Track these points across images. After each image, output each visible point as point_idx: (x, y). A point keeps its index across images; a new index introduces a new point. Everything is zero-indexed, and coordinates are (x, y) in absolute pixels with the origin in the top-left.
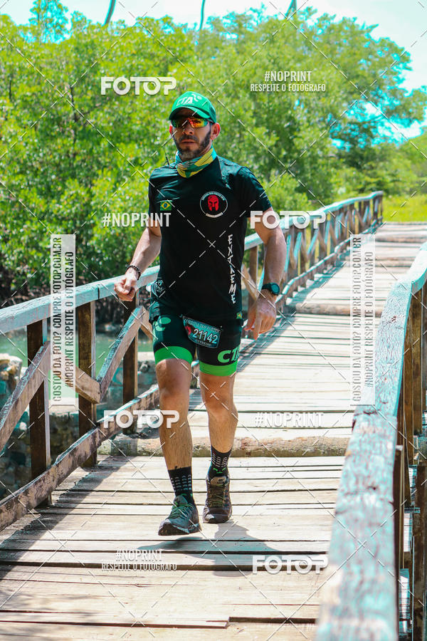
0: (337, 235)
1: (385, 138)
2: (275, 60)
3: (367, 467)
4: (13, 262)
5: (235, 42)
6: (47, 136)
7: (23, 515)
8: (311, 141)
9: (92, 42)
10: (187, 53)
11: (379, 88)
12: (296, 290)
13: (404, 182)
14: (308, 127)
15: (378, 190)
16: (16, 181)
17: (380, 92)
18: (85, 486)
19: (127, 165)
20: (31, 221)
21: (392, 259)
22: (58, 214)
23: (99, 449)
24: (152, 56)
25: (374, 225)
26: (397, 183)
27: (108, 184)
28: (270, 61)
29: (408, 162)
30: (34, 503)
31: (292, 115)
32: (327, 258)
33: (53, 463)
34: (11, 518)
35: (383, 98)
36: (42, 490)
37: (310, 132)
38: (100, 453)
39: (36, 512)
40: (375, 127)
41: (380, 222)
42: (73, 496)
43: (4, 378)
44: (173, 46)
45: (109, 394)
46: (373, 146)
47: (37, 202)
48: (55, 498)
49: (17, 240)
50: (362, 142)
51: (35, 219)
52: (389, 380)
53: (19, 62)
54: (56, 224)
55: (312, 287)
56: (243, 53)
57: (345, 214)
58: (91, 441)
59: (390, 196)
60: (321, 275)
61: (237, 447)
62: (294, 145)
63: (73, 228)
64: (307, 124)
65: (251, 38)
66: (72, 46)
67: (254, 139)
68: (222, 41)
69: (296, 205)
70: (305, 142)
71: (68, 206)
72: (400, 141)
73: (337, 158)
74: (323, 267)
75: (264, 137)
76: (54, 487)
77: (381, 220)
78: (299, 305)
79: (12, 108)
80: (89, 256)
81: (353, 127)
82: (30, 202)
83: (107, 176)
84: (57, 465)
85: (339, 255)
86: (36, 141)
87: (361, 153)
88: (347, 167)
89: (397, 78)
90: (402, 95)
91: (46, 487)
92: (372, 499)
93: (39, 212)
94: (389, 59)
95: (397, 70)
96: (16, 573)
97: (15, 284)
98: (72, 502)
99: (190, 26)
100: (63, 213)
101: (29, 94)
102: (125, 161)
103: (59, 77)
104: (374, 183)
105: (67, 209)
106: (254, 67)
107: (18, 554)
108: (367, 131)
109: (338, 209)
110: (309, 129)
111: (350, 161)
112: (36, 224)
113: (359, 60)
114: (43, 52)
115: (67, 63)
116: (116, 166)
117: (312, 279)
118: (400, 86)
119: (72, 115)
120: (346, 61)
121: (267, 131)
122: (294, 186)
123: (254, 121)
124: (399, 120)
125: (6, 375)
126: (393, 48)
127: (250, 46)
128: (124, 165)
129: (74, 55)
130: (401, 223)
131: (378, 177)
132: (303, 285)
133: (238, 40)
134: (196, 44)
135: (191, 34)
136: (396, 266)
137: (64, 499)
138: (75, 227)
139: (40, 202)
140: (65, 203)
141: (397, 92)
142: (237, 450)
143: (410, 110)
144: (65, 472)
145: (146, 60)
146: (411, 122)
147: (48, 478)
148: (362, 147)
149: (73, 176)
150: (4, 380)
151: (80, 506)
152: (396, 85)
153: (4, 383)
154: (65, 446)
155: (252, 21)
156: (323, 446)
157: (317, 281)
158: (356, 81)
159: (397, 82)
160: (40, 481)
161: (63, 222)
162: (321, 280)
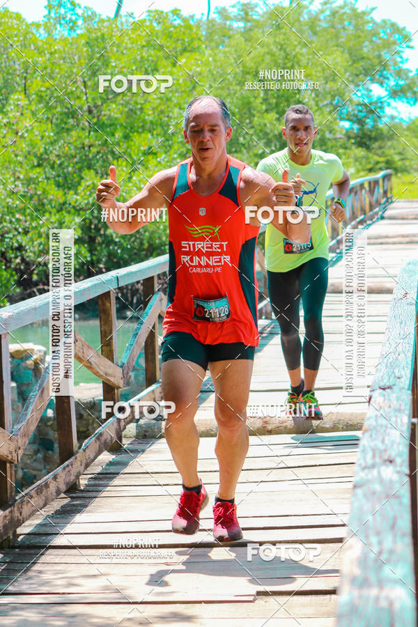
1: (392, 118)
2: (282, 45)
3: (383, 441)
4: (34, 253)
5: (242, 30)
6: (62, 130)
7: (53, 500)
9: (103, 35)
10: (196, 43)
11: (385, 69)
13: (411, 160)
14: (316, 111)
15: (387, 168)
16: (34, 174)
17: (385, 72)
18: (113, 469)
19: (140, 155)
20: (50, 213)
21: (403, 236)
22: (76, 205)
23: (124, 433)
24: (161, 47)
25: (385, 204)
26: (404, 161)
27: (124, 174)
28: (277, 48)
30: (63, 487)
31: (301, 100)
32: (339, 238)
33: (80, 448)
34: (42, 503)
35: (388, 79)
36: (70, 475)
38: (125, 437)
39: (65, 496)
40: (381, 108)
41: (390, 201)
42: (101, 479)
43: (30, 367)
44: (182, 37)
45: (132, 378)
46: (380, 126)
47: (55, 194)
48: (83, 482)
49: (37, 232)
50: (369, 123)
51: (54, 211)
52: (402, 355)
53: (32, 58)
54: (74, 214)
56: (250, 40)
57: (356, 193)
58: (116, 425)
59: (399, 175)
60: (334, 255)
61: (258, 425)
63: (91, 217)
64: (316, 108)
65: (257, 24)
66: (83, 41)
67: (265, 125)
68: (230, 30)
71: (86, 197)
72: (408, 120)
73: (346, 139)
74: (336, 247)
75: (275, 122)
76: (82, 471)
77: (391, 198)
79: (27, 102)
80: (108, 245)
81: (360, 108)
82: (48, 193)
83: (122, 165)
84: (84, 450)
86: (52, 134)
87: (369, 133)
88: (357, 148)
89: (401, 57)
90: (406, 74)
91: (74, 471)
92: (389, 473)
93: (57, 204)
94: (392, 39)
95: (400, 49)
96: (50, 556)
97: (37, 274)
98: (100, 485)
99: (197, 17)
100: (80, 203)
101: (43, 89)
102: (139, 150)
103: (72, 72)
104: (383, 162)
105: (85, 199)
106: (262, 54)
107: (49, 538)
108: (372, 112)
110: (318, 112)
111: (359, 142)
112: (55, 215)
113: (364, 42)
114: (56, 48)
115: (79, 57)
116: (130, 156)
118: (404, 66)
119: (85, 108)
120: (351, 44)
121: (277, 116)
123: (264, 107)
124: (404, 100)
125: (31, 364)
126: (395, 28)
127: (257, 33)
128: (138, 154)
129: (85, 49)
130: (411, 200)
131: (386, 156)
133: (245, 28)
134: (204, 33)
135: (199, 24)
136: (407, 243)
137: (92, 482)
138: (93, 216)
139: (57, 194)
140: (83, 194)
141: (402, 72)
142: (258, 429)
143: (415, 89)
144: (92, 457)
145: (156, 51)
146: (416, 101)
147: (76, 463)
148: (370, 127)
149: (89, 168)
150: (30, 369)
151: (108, 488)
152: (401, 65)
153: (31, 372)
154: (91, 430)
155: (257, 9)
156: (341, 422)
158: (362, 63)
159: (402, 62)
160: (68, 466)
161: (81, 212)
162: (334, 260)
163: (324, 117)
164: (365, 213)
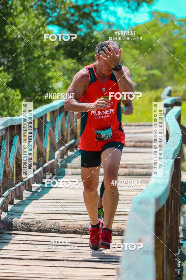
0: (57, 138)
1: (110, 24)
8: (25, 28)
12: (11, 203)
14: (21, 12)
29: (136, 52)
32: (46, 165)
37: (24, 18)
40: (97, 11)
46: (95, 33)
55: (30, 199)
57: (66, 113)
60: (39, 185)
62: (5, 33)
64: (21, 9)
69: (8, 102)
70: (19, 30)
74: (42, 176)
78: (16, 221)
85: (60, 160)
88: (65, 58)
108: (86, 16)
109: (58, 108)
110: (23, 15)
111: (69, 51)
117: (29, 189)
122: (5, 80)
130: (129, 124)
132: (20, 197)
146: (139, 5)
157: (35, 192)
162: (39, 191)
163: (29, 20)
164: (75, 138)
